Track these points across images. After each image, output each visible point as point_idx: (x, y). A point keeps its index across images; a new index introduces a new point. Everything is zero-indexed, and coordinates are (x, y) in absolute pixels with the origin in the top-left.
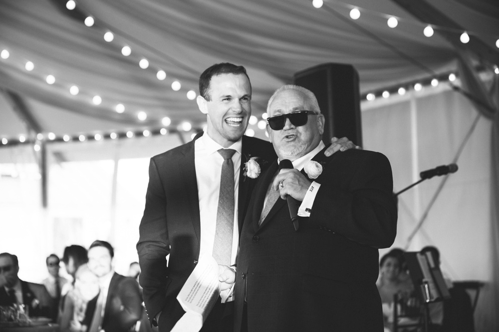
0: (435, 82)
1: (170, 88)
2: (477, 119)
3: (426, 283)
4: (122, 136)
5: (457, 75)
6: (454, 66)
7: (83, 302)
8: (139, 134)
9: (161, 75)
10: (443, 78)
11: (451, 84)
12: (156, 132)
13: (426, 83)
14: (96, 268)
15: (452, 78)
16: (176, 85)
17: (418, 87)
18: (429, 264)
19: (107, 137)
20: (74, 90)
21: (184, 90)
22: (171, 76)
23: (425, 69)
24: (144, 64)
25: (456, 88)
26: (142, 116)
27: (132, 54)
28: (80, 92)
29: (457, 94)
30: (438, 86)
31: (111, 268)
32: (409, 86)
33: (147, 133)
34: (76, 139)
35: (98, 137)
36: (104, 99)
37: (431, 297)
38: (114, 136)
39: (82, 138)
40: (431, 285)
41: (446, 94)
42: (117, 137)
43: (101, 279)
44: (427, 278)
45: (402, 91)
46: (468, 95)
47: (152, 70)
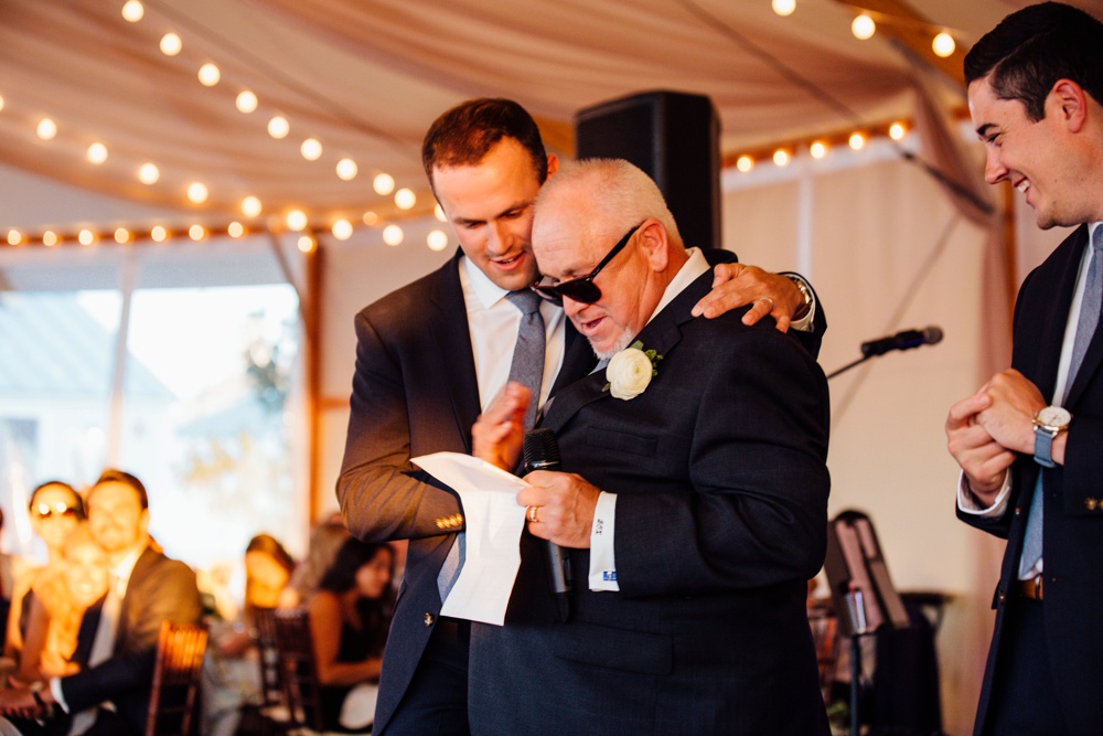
0: (857, 141)
1: (264, 131)
2: (950, 229)
3: (857, 590)
4: (142, 236)
5: (909, 125)
6: (905, 104)
7: (73, 609)
8: (180, 234)
9: (247, 102)
10: (878, 131)
11: (896, 145)
12: (218, 232)
13: (839, 140)
14: (104, 529)
15: (897, 131)
16: (279, 127)
17: (818, 150)
18: (862, 549)
19: (107, 237)
20: (46, 129)
21: (295, 138)
22: (268, 104)
23: (840, 108)
24: (209, 74)
25: (909, 157)
26: (197, 192)
27: (184, 51)
28: (60, 134)
29: (908, 169)
30: (864, 150)
31: (138, 532)
32: (797, 147)
33: (197, 232)
34: (35, 240)
35: (86, 237)
36: (113, 150)
37: (867, 623)
38: (122, 235)
39: (50, 238)
40: (869, 596)
41: (884, 167)
42: (130, 240)
43: (115, 558)
44: (859, 579)
45: (781, 157)
46: (937, 174)
47: (226, 90)
